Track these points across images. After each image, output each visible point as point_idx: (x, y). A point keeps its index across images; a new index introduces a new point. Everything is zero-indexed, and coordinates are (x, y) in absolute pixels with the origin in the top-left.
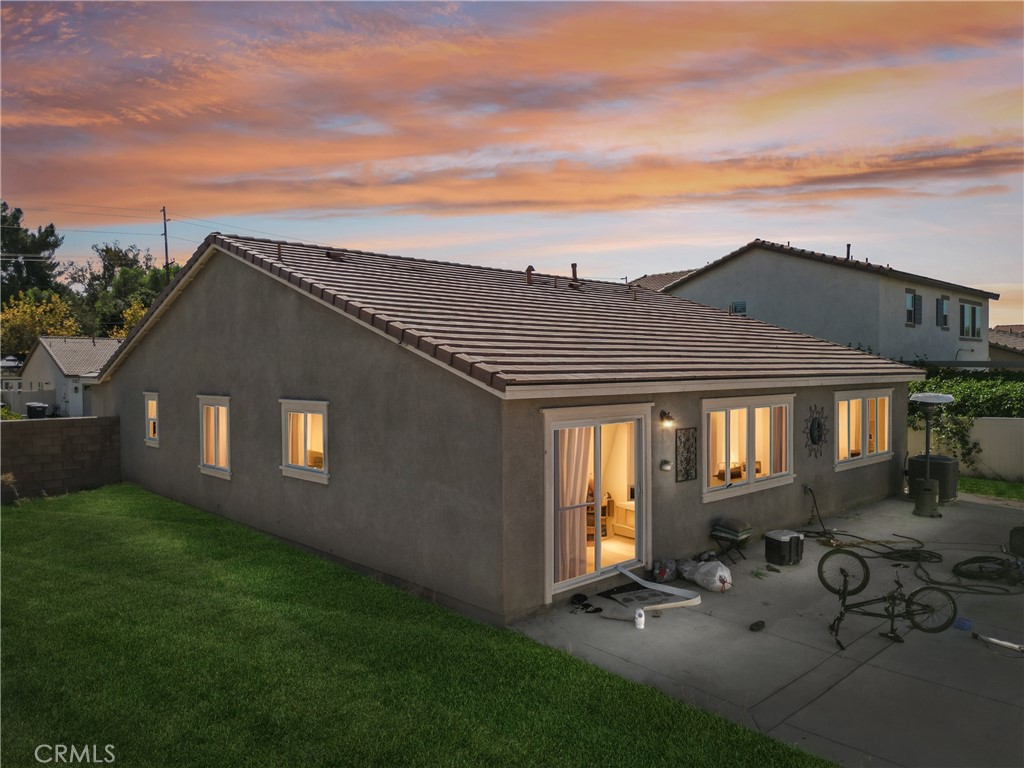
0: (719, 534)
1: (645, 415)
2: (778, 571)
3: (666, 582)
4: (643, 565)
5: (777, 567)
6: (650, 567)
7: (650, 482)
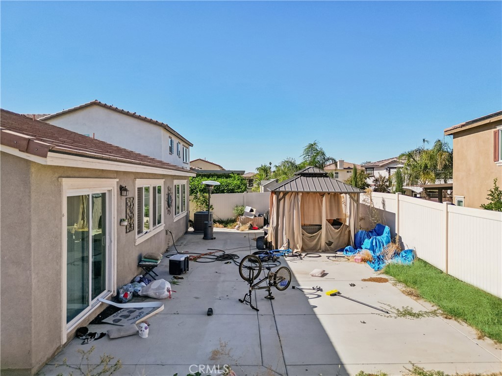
0: (144, 263)
1: (113, 187)
2: (182, 278)
3: (129, 301)
4: (112, 293)
5: (180, 276)
6: (115, 294)
7: (116, 234)
